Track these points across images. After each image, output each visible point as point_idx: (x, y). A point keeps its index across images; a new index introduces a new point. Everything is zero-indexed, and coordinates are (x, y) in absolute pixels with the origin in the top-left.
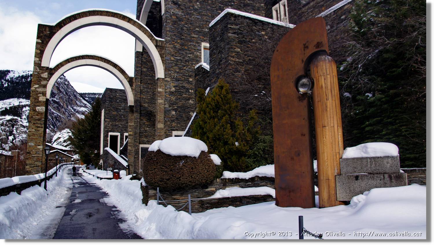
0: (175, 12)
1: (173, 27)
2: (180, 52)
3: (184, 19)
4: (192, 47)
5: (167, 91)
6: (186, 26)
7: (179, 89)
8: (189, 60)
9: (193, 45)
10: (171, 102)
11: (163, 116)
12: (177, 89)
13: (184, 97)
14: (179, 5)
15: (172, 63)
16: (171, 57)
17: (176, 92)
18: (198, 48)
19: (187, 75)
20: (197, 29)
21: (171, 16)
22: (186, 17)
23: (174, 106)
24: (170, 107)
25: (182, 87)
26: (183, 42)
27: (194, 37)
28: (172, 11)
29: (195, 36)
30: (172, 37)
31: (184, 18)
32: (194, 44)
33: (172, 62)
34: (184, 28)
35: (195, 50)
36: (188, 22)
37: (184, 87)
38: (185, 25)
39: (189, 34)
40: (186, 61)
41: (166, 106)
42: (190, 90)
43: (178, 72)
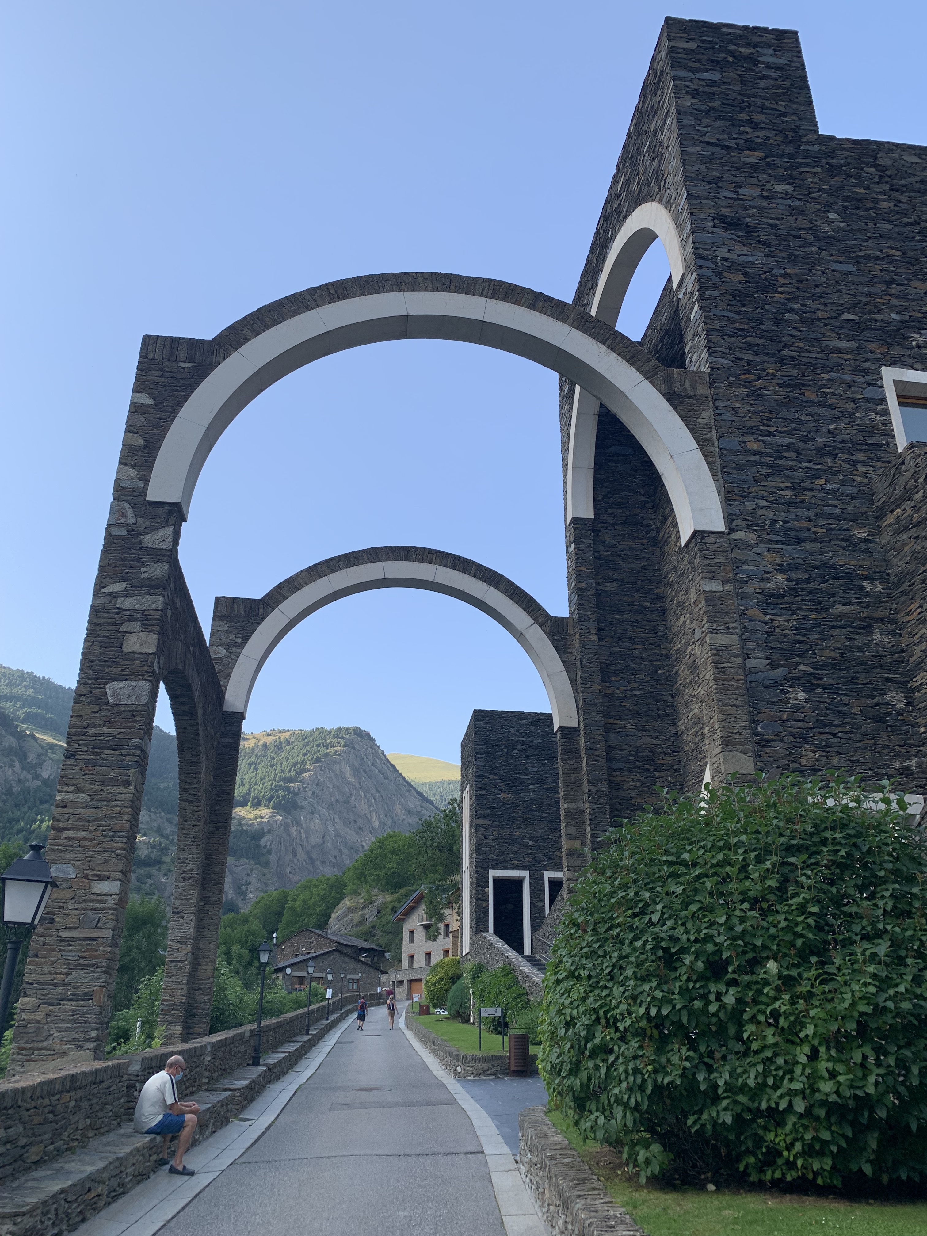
0: (733, 256)
1: (735, 316)
2: (784, 413)
3: (781, 280)
4: (840, 391)
5: (748, 589)
6: (796, 306)
7: (808, 581)
8: (834, 448)
9: (842, 382)
10: (776, 644)
11: (743, 711)
12: (797, 581)
13: (840, 617)
14: (750, 230)
15: (757, 463)
16: (746, 438)
17: (790, 590)
18: (870, 392)
19: (838, 511)
20: (846, 316)
21: (719, 274)
22: (789, 271)
23: (798, 664)
24: (773, 665)
25: (824, 567)
26: (795, 372)
27: (840, 351)
28: (723, 252)
29: (844, 345)
30: (739, 355)
31: (781, 276)
32: (847, 377)
33: (757, 458)
34: (788, 316)
35: (854, 400)
36: (799, 293)
37: (834, 567)
38: (790, 305)
39: (817, 339)
40: (821, 452)
41: (752, 663)
42: (865, 583)
43: (789, 504)
